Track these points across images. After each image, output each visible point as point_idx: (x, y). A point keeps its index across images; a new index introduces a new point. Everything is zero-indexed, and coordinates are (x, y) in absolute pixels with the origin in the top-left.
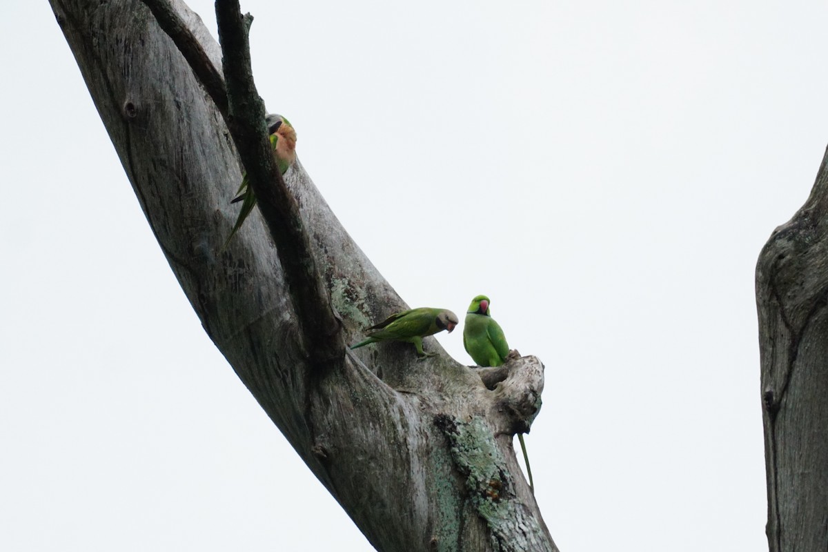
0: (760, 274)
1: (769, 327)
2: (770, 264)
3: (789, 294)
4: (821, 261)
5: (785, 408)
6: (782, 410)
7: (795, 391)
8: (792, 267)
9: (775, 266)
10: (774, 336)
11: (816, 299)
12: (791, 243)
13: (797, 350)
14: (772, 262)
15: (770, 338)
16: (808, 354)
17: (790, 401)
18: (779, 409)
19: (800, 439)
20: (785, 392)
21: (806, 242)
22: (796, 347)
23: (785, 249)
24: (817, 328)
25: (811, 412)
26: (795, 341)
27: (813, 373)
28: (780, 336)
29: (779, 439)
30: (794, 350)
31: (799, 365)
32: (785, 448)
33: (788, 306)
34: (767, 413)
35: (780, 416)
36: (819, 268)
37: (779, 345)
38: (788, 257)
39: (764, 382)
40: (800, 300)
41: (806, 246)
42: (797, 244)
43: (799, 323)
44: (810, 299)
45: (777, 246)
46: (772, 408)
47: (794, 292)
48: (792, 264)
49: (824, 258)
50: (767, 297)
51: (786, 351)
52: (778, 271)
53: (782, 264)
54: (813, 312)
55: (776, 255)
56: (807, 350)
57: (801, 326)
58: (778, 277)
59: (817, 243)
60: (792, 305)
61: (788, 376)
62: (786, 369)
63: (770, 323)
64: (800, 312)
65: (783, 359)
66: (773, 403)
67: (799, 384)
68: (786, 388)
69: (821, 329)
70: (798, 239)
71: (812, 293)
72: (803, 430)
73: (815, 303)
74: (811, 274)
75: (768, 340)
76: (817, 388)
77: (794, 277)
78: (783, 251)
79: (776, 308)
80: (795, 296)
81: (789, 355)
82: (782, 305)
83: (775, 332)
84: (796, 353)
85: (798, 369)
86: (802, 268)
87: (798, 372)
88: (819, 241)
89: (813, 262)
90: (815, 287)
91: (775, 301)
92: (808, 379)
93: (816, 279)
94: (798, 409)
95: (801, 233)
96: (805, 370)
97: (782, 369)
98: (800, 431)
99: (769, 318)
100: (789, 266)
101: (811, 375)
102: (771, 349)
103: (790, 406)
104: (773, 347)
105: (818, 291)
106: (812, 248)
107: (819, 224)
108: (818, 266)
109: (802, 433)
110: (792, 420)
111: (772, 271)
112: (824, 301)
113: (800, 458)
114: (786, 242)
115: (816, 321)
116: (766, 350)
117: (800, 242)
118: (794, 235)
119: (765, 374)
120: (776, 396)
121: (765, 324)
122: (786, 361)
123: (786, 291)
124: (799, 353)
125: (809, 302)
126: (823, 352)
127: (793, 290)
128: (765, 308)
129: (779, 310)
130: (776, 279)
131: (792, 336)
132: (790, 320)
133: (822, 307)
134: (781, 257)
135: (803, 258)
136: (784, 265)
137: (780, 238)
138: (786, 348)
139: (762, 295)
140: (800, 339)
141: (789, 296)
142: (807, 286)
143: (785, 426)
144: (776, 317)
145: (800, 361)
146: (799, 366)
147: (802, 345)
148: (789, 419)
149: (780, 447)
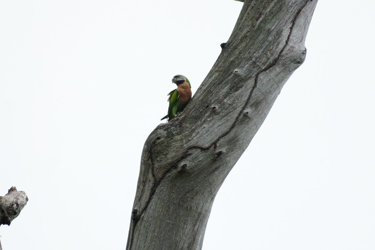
0: (146, 147)
1: (144, 175)
2: (152, 141)
3: (158, 159)
4: (179, 145)
5: (142, 219)
6: (140, 220)
7: (150, 211)
8: (163, 145)
9: (154, 142)
10: (145, 180)
11: (172, 164)
12: (165, 132)
13: (156, 189)
14: (153, 140)
15: (143, 181)
16: (161, 193)
17: (145, 216)
18: (139, 220)
19: (147, 237)
20: (144, 211)
21: (174, 133)
22: (155, 188)
23: (161, 135)
24: (169, 180)
25: (155, 224)
26: (156, 184)
27: (161, 204)
28: (148, 181)
29: (136, 235)
30: (154, 190)
31: (155, 197)
32: (137, 241)
33: (156, 165)
34: (133, 221)
35: (139, 223)
36: (177, 148)
37: (147, 186)
38: (162, 139)
39: (135, 204)
40: (164, 163)
41: (173, 135)
42: (168, 133)
43: (160, 175)
44: (168, 164)
45: (158, 132)
46: (136, 218)
47: (161, 158)
48: (164, 143)
49: (181, 144)
50: (146, 159)
51: (149, 190)
52: (155, 146)
53: (158, 142)
54: (168, 171)
55: (156, 137)
56: (161, 190)
57: (160, 177)
58: (154, 149)
59: (179, 135)
60: (158, 165)
61: (148, 203)
62: (148, 199)
63: (145, 173)
64: (162, 169)
65: (147, 193)
66: (137, 216)
67: (152, 208)
68: (145, 208)
69: (171, 181)
70: (169, 131)
71: (170, 161)
72: (149, 233)
73: (170, 166)
74: (172, 150)
75: (142, 182)
76: (162, 211)
77: (163, 150)
78: (160, 135)
79: (150, 165)
80: (161, 161)
81: (151, 191)
82: (153, 164)
83: (146, 178)
84: (155, 191)
85: (154, 200)
86: (168, 146)
87: (154, 201)
88: (180, 134)
89: (175, 144)
90: (172, 158)
91: (150, 162)
92: (158, 206)
93: (174, 154)
94: (149, 221)
95: (172, 128)
96: (158, 201)
97: (146, 198)
98: (147, 233)
99: (145, 171)
100: (162, 144)
101: (160, 204)
102: (142, 187)
103: (145, 219)
104: (143, 186)
105: (174, 160)
106: (176, 137)
107: (183, 126)
108: (177, 147)
109: (148, 235)
110: (145, 227)
111: (152, 146)
112: (176, 166)
113: (144, 247)
114: (163, 131)
115: (169, 176)
116: (140, 188)
117: (170, 132)
118: (168, 128)
119: (136, 200)
120: (139, 213)
121: (142, 174)
122: (148, 195)
123: (156, 157)
124: (156, 191)
125: (167, 165)
126: (169, 193)
127: (161, 157)
128: (144, 165)
129: (151, 166)
130: (153, 149)
131: (154, 182)
132: (155, 173)
133: (174, 169)
134: (158, 138)
135: (170, 141)
136: (159, 143)
137: (160, 129)
138: (150, 187)
139: (144, 158)
140: (159, 184)
141: (158, 160)
142: (169, 156)
143: (140, 229)
144: (149, 170)
145: (156, 196)
146: (155, 199)
147: (159, 187)
148: (143, 226)
149: (135, 240)
